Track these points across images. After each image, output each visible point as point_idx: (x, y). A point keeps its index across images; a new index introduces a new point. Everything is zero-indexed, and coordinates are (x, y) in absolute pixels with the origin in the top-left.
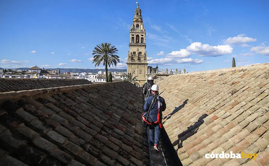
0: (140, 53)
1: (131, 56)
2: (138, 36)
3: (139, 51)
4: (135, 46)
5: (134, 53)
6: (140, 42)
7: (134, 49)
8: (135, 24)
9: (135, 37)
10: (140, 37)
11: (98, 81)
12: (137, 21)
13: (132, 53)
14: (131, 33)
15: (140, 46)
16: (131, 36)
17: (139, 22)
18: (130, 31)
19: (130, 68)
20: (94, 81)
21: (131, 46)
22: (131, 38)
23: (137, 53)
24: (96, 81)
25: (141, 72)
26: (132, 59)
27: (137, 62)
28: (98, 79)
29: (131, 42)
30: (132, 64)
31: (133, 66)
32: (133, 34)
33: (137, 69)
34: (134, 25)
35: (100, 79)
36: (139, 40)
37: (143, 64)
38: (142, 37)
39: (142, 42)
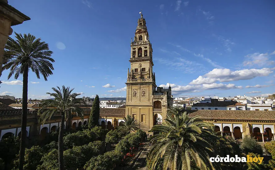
0: (143, 70)
1: (132, 74)
2: (140, 49)
3: (143, 67)
4: (137, 61)
5: (136, 70)
6: (143, 56)
7: (136, 66)
8: (138, 36)
9: (137, 50)
10: (143, 49)
11: (107, 107)
12: (140, 32)
13: (133, 71)
14: (132, 47)
15: (143, 60)
16: (132, 50)
17: (142, 33)
18: (131, 45)
19: (130, 89)
20: (104, 107)
21: (132, 62)
22: (132, 52)
23: (139, 70)
24: (105, 107)
25: (145, 95)
26: (133, 78)
27: (139, 81)
28: (107, 105)
29: (132, 57)
30: (132, 84)
31: (134, 87)
32: (134, 47)
33: (139, 91)
34: (136, 37)
35: (109, 105)
36: (141, 54)
37: (146, 83)
38: (145, 49)
39: (146, 56)
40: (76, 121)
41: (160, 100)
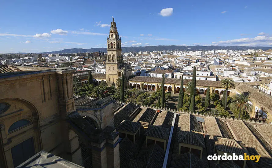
0: (114, 55)
2: (112, 43)
3: (113, 54)
4: (110, 50)
5: (110, 55)
6: (113, 48)
7: (110, 53)
8: (111, 34)
9: (110, 44)
10: (113, 44)
12: (111, 32)
14: (107, 42)
15: (113, 50)
16: (108, 44)
17: (113, 33)
18: (107, 40)
21: (108, 51)
25: (114, 69)
26: (109, 60)
27: (111, 62)
30: (108, 63)
31: (109, 65)
32: (109, 42)
33: (111, 67)
34: (109, 35)
36: (112, 46)
37: (114, 63)
38: (114, 44)
39: (115, 48)
40: (83, 81)
41: (121, 72)
